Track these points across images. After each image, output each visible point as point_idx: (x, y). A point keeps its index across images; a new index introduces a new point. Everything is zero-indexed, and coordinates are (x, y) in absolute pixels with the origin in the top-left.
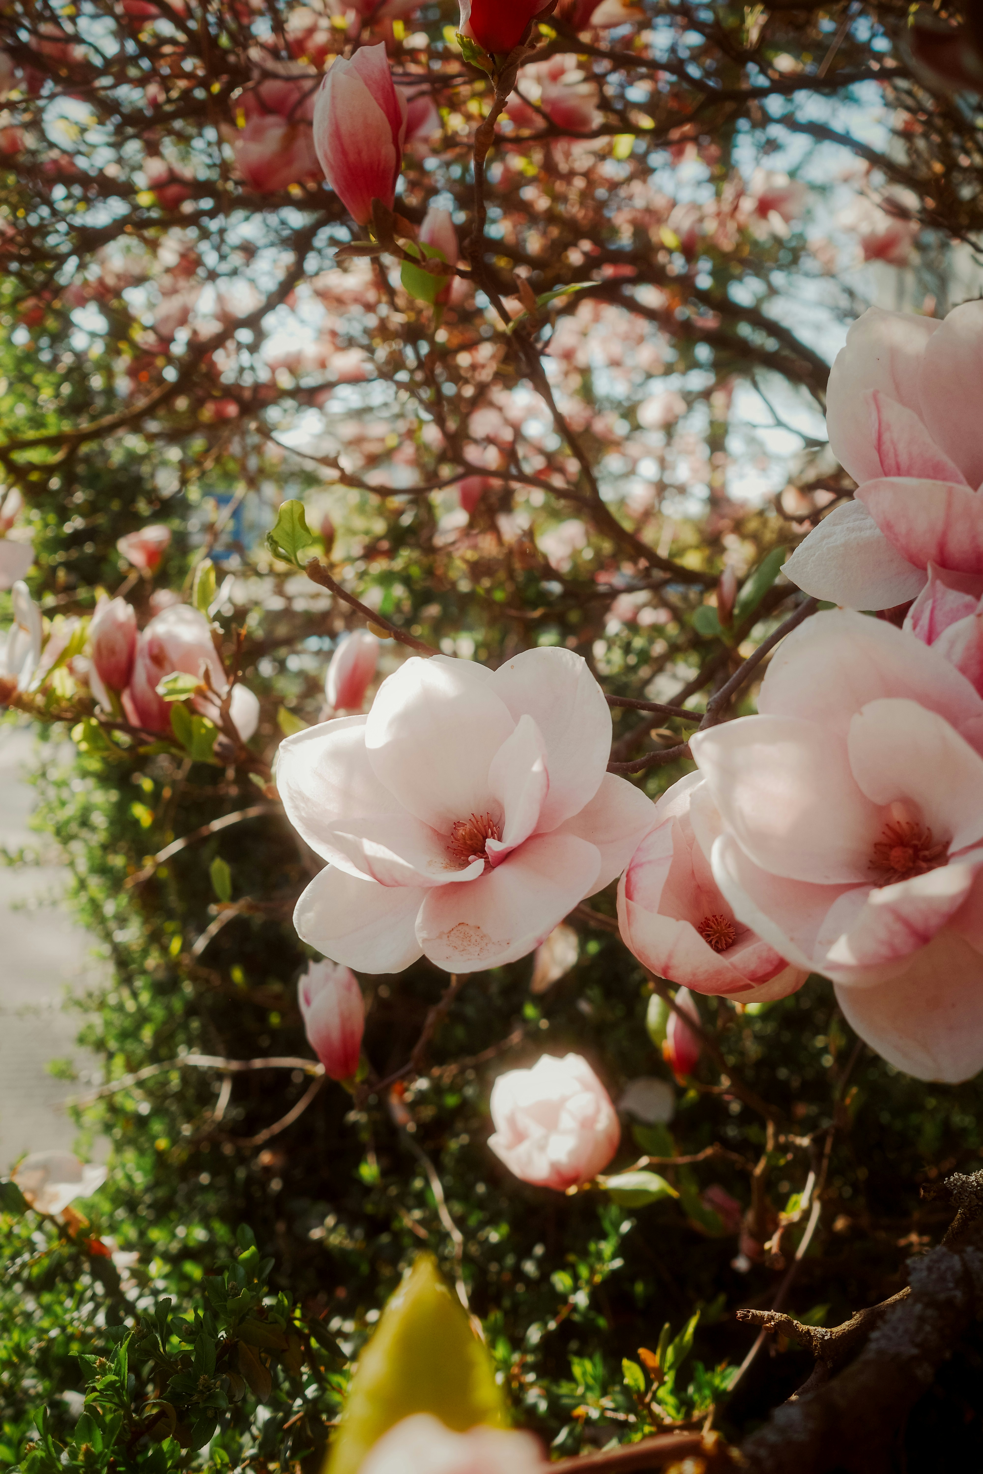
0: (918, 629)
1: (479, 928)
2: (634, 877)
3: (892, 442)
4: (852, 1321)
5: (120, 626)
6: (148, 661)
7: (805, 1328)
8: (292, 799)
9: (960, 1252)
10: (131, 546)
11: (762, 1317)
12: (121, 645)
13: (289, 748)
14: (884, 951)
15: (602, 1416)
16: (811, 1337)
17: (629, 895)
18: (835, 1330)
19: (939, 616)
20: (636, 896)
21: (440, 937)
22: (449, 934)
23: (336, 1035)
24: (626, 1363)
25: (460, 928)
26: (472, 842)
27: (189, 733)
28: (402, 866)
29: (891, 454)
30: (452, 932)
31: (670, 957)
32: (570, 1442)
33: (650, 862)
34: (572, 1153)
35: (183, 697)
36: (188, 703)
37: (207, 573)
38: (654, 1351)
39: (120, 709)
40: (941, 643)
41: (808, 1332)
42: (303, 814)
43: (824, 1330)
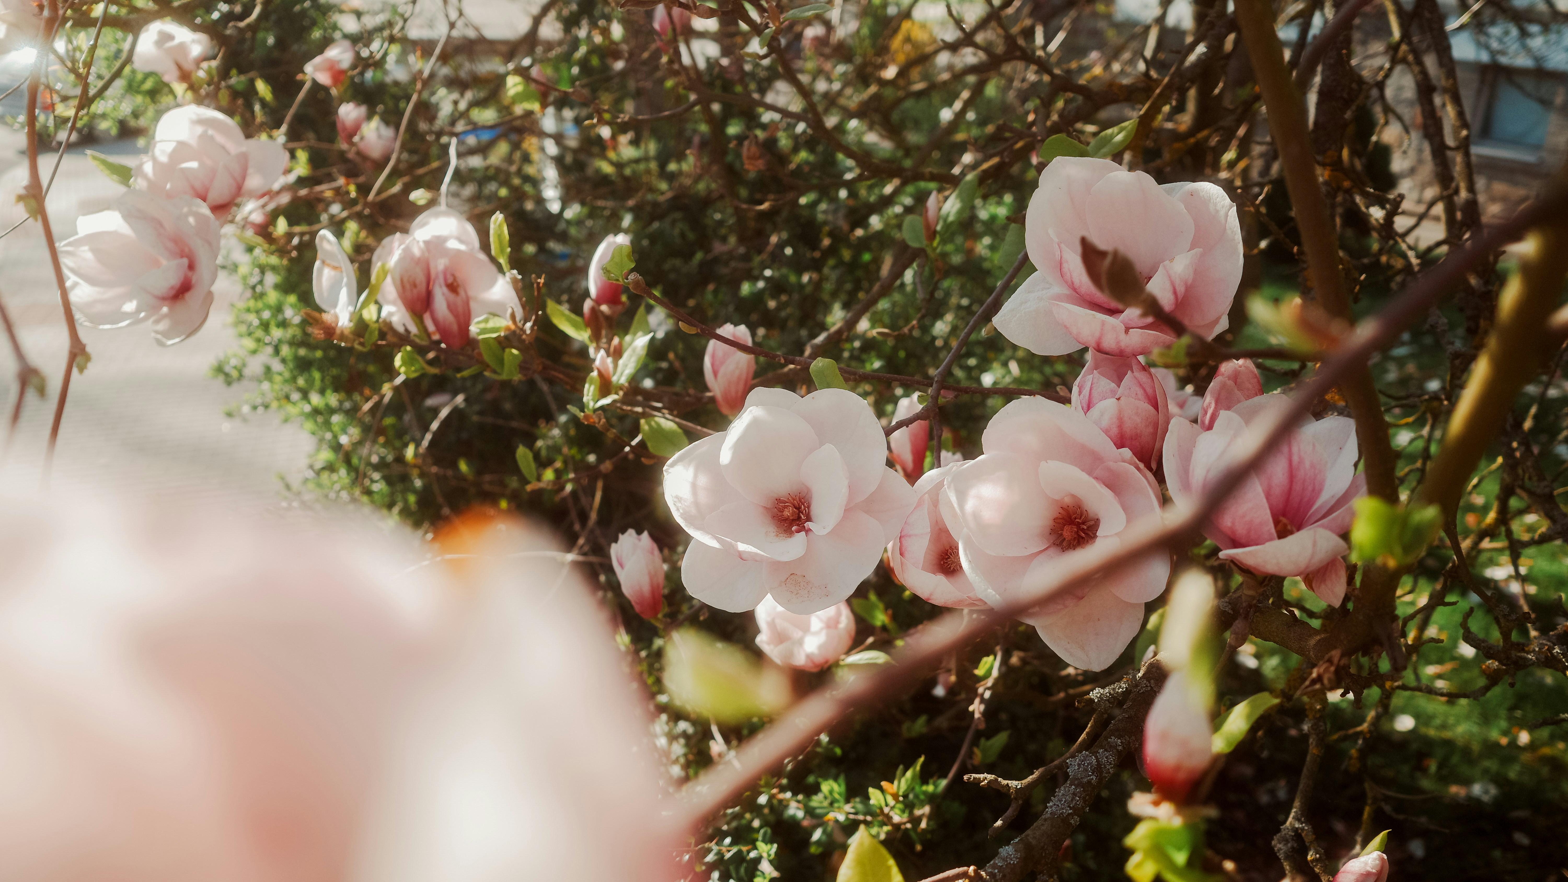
0: (1082, 396)
1: (804, 576)
2: (905, 543)
3: (1069, 269)
4: (1034, 776)
5: (418, 261)
6: (445, 290)
7: (1005, 782)
9: (1095, 753)
11: (980, 779)
12: (421, 278)
15: (847, 819)
16: (1010, 787)
17: (902, 554)
18: (1023, 782)
19: (1095, 394)
20: (906, 554)
23: (646, 589)
24: (871, 790)
25: (792, 577)
27: (501, 362)
29: (1068, 274)
30: (788, 581)
31: (931, 594)
32: (824, 838)
34: (820, 647)
35: (494, 335)
36: (499, 339)
37: (500, 226)
38: (892, 782)
39: (424, 329)
40: (1095, 412)
41: (1008, 785)
43: (1017, 782)
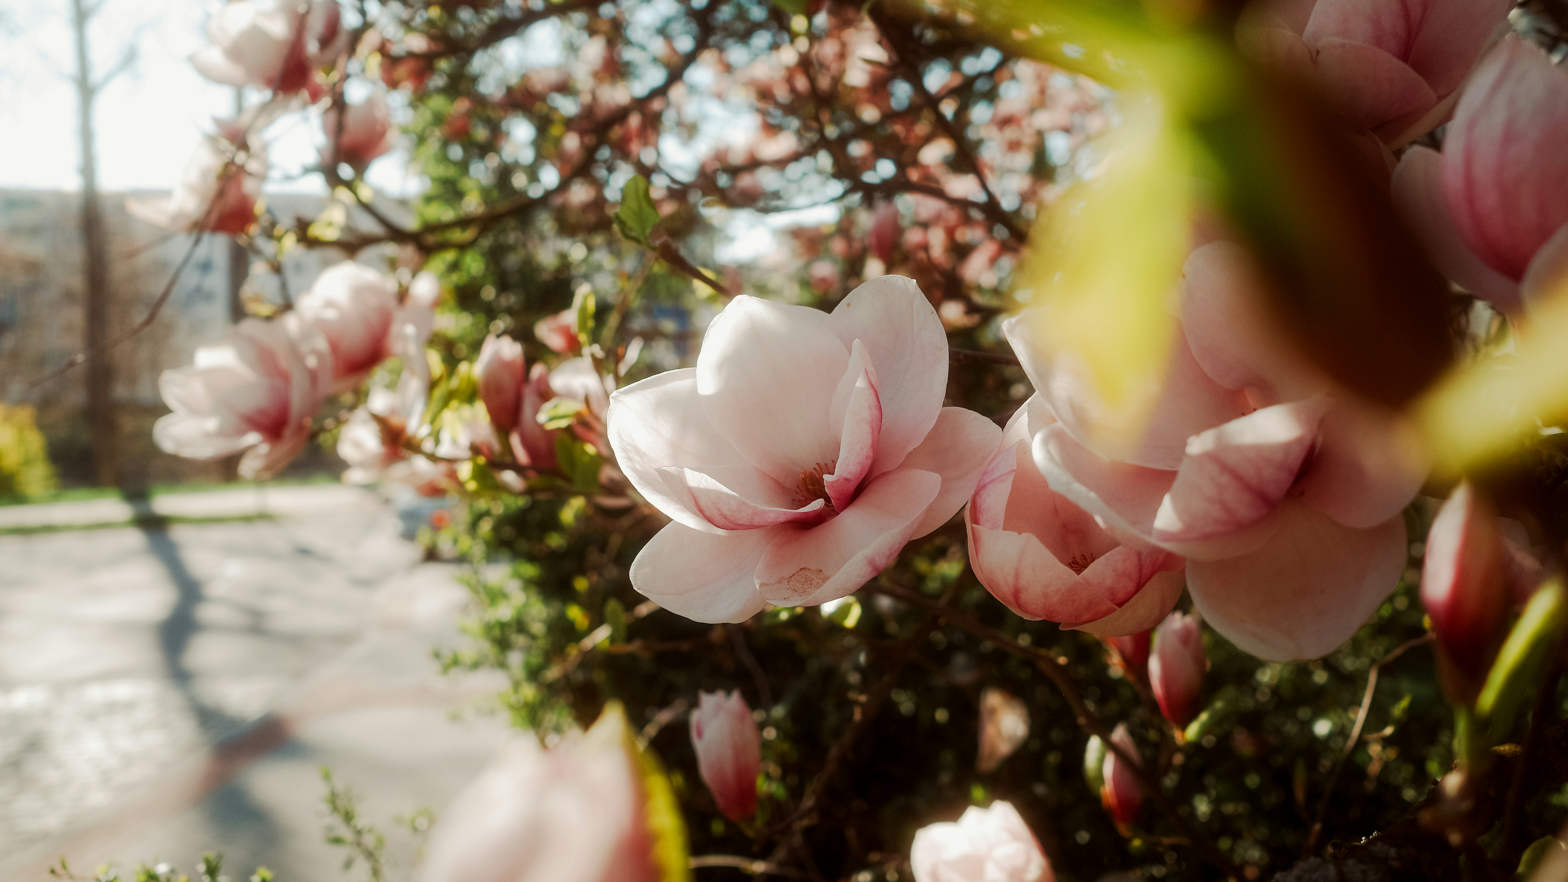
1: (821, 571)
2: (979, 501)
5: (507, 365)
8: (624, 450)
10: (551, 330)
13: (620, 398)
14: (1217, 512)
17: (975, 521)
20: (982, 519)
21: (780, 582)
22: (790, 580)
23: (729, 769)
25: (801, 573)
26: (813, 487)
27: (572, 461)
28: (727, 494)
30: (794, 577)
31: (1017, 576)
33: (992, 481)
35: (563, 423)
36: (568, 430)
39: (508, 449)
42: (638, 467)
